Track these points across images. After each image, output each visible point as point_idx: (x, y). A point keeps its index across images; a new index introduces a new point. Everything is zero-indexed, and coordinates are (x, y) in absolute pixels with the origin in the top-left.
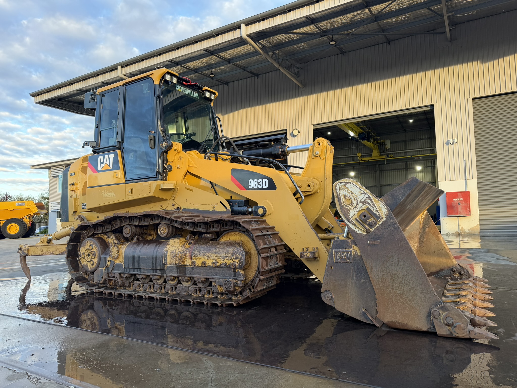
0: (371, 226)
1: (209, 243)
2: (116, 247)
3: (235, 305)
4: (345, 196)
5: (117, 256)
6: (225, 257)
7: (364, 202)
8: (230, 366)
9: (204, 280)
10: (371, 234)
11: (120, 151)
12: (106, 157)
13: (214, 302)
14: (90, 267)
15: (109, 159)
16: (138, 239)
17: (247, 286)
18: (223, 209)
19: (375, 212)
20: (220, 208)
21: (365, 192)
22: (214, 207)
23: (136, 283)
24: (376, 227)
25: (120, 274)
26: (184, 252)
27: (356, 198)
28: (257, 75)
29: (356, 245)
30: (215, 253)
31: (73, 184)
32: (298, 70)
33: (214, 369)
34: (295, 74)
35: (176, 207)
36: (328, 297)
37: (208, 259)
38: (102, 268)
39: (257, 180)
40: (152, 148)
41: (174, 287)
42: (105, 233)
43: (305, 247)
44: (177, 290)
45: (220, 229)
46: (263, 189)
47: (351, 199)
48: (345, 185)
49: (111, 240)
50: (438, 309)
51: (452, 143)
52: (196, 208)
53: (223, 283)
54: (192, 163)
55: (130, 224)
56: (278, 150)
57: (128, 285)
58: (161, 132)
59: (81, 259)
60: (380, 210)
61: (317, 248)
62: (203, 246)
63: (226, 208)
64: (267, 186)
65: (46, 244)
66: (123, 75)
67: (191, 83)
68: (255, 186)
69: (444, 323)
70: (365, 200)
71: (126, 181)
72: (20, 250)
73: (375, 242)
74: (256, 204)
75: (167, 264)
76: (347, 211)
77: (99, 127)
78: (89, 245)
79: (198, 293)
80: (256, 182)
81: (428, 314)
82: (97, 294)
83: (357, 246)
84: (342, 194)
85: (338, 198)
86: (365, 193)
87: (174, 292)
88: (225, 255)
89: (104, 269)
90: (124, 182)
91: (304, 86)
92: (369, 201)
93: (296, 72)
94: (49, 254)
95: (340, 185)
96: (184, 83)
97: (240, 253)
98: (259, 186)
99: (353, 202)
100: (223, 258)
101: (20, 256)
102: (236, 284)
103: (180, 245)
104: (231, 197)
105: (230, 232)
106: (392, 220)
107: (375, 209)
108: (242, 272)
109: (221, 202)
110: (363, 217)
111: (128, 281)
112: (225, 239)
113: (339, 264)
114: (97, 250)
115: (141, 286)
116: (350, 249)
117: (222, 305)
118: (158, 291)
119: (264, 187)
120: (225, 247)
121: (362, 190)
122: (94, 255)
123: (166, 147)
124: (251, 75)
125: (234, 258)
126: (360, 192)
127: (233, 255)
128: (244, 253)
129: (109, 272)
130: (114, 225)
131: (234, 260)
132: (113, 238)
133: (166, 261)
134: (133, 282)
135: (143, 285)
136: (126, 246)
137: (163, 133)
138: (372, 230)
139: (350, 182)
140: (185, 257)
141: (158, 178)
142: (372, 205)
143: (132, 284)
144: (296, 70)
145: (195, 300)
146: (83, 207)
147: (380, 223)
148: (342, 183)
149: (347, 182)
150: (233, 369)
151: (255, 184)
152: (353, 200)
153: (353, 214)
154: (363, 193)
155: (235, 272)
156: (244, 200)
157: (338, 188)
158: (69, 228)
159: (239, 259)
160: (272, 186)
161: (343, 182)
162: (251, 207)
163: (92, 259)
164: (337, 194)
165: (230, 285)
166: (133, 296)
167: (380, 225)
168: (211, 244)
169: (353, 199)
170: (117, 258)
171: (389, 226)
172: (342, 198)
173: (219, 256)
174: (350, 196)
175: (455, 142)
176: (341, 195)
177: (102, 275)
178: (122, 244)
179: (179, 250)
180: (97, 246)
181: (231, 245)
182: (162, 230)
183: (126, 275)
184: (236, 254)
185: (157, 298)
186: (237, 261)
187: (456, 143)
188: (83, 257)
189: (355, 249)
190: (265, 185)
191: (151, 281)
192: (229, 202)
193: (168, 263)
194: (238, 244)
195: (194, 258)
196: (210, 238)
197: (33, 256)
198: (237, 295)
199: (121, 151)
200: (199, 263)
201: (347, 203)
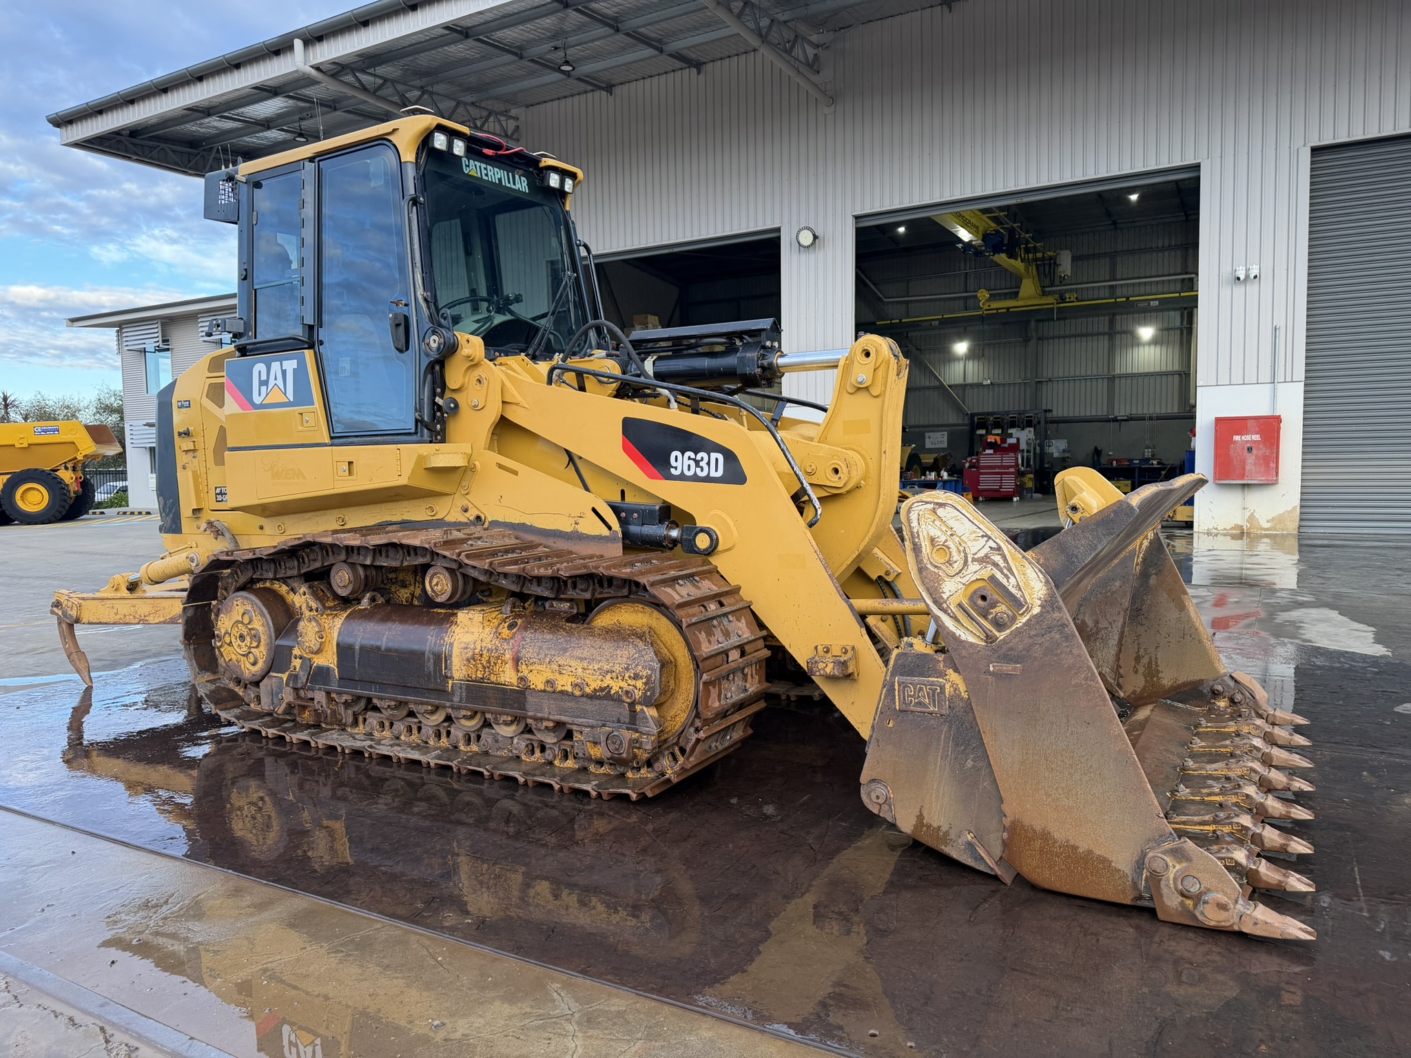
0: (1000, 625)
1: (564, 629)
2: (314, 623)
3: (634, 796)
4: (932, 540)
5: (318, 646)
6: (608, 672)
7: (985, 560)
8: (620, 1014)
9: (551, 724)
10: (1000, 647)
11: (312, 351)
12: (275, 366)
13: (577, 786)
14: (249, 670)
15: (284, 373)
16: (373, 599)
17: (665, 746)
18: (600, 530)
19: (1014, 591)
20: (593, 527)
21: (989, 533)
22: (576, 523)
23: (373, 719)
24: (1014, 627)
25: (328, 693)
26: (497, 650)
27: (961, 549)
28: (698, 65)
29: (956, 670)
30: (582, 659)
31: (187, 434)
32: (815, 51)
33: (579, 1023)
34: (808, 65)
35: (472, 515)
36: (878, 797)
37: (560, 673)
38: (279, 675)
39: (692, 455)
40: (401, 351)
41: (473, 735)
42: (284, 580)
43: (822, 642)
44: (482, 741)
45: (593, 594)
46: (708, 479)
47: (949, 548)
48: (934, 511)
49: (301, 599)
50: (1164, 853)
51: (1242, 278)
52: (528, 521)
53: (603, 739)
54: (514, 394)
55: (349, 561)
56: (753, 366)
57: (350, 719)
58: (424, 305)
59: (221, 646)
60: (1027, 584)
61: (853, 648)
62: (549, 637)
63: (610, 528)
64: (720, 473)
65: (126, 593)
66: (312, 67)
67: (507, 150)
68: (689, 469)
69: (1176, 889)
70: (986, 556)
71: (332, 438)
72: (57, 606)
73: (1008, 668)
74: (690, 518)
75: (452, 678)
76: (938, 580)
77: (249, 279)
78: (241, 611)
79: (538, 753)
80: (689, 458)
81: (1137, 862)
82: (270, 742)
83: (959, 673)
84: (925, 533)
85: (915, 544)
86: (986, 536)
87: (474, 748)
88: (606, 667)
89: (285, 677)
90: (327, 440)
91: (833, 100)
92: (997, 558)
93: (811, 57)
94: (137, 621)
95: (919, 508)
96: (486, 151)
97: (647, 663)
98: (698, 470)
99: (955, 559)
100: (600, 674)
101: (59, 623)
102: (635, 743)
103: (487, 630)
104: (623, 492)
105: (620, 603)
106: (1056, 615)
107: (1012, 580)
108: (651, 712)
109: (594, 510)
110: (980, 602)
111: (350, 712)
112: (604, 619)
113: (911, 717)
114: (263, 625)
115: (387, 724)
116: (941, 680)
117: (599, 795)
118: (431, 743)
119: (713, 474)
120: (606, 645)
121: (981, 526)
122: (256, 637)
123: (438, 348)
124: (678, 64)
125: (630, 677)
126: (975, 532)
127: (627, 669)
128: (657, 666)
129: (299, 685)
130: (306, 559)
131: (630, 682)
132: (305, 594)
133: (451, 669)
134: (365, 714)
135: (392, 725)
136: (341, 622)
137: (429, 308)
138: (1001, 636)
139: (949, 502)
140: (500, 661)
141: (422, 436)
142: (1005, 571)
143: (361, 719)
144: (811, 52)
145: (529, 778)
146: (220, 498)
147: (1024, 620)
148: (927, 503)
149: (940, 501)
150: (628, 1023)
151: (689, 466)
152: (955, 553)
153: (952, 589)
154: (983, 536)
155: (633, 712)
156: (657, 508)
157: (914, 516)
158: (184, 555)
159: (644, 680)
160: (734, 474)
161: (929, 500)
162: (675, 525)
163: (252, 650)
164: (912, 533)
165: (621, 743)
166: (366, 755)
167: (1025, 624)
168: (570, 633)
169: (954, 549)
170: (319, 652)
171: (1050, 629)
172: (923, 545)
173: (590, 667)
174: (946, 541)
175: (1252, 276)
176: (921, 536)
177: (281, 692)
178: (329, 612)
179: (484, 644)
180: (263, 615)
181: (623, 638)
182: (437, 584)
183: (345, 697)
184: (637, 665)
185: (429, 763)
186: (639, 684)
187: (1255, 277)
188: (228, 641)
189: (954, 682)
190: (716, 470)
191: (411, 714)
192: (616, 509)
193: (456, 675)
194: (641, 637)
195: (523, 668)
196: (565, 612)
197: (92, 623)
198: (639, 769)
199: (315, 353)
200: (537, 681)
201: (939, 559)
